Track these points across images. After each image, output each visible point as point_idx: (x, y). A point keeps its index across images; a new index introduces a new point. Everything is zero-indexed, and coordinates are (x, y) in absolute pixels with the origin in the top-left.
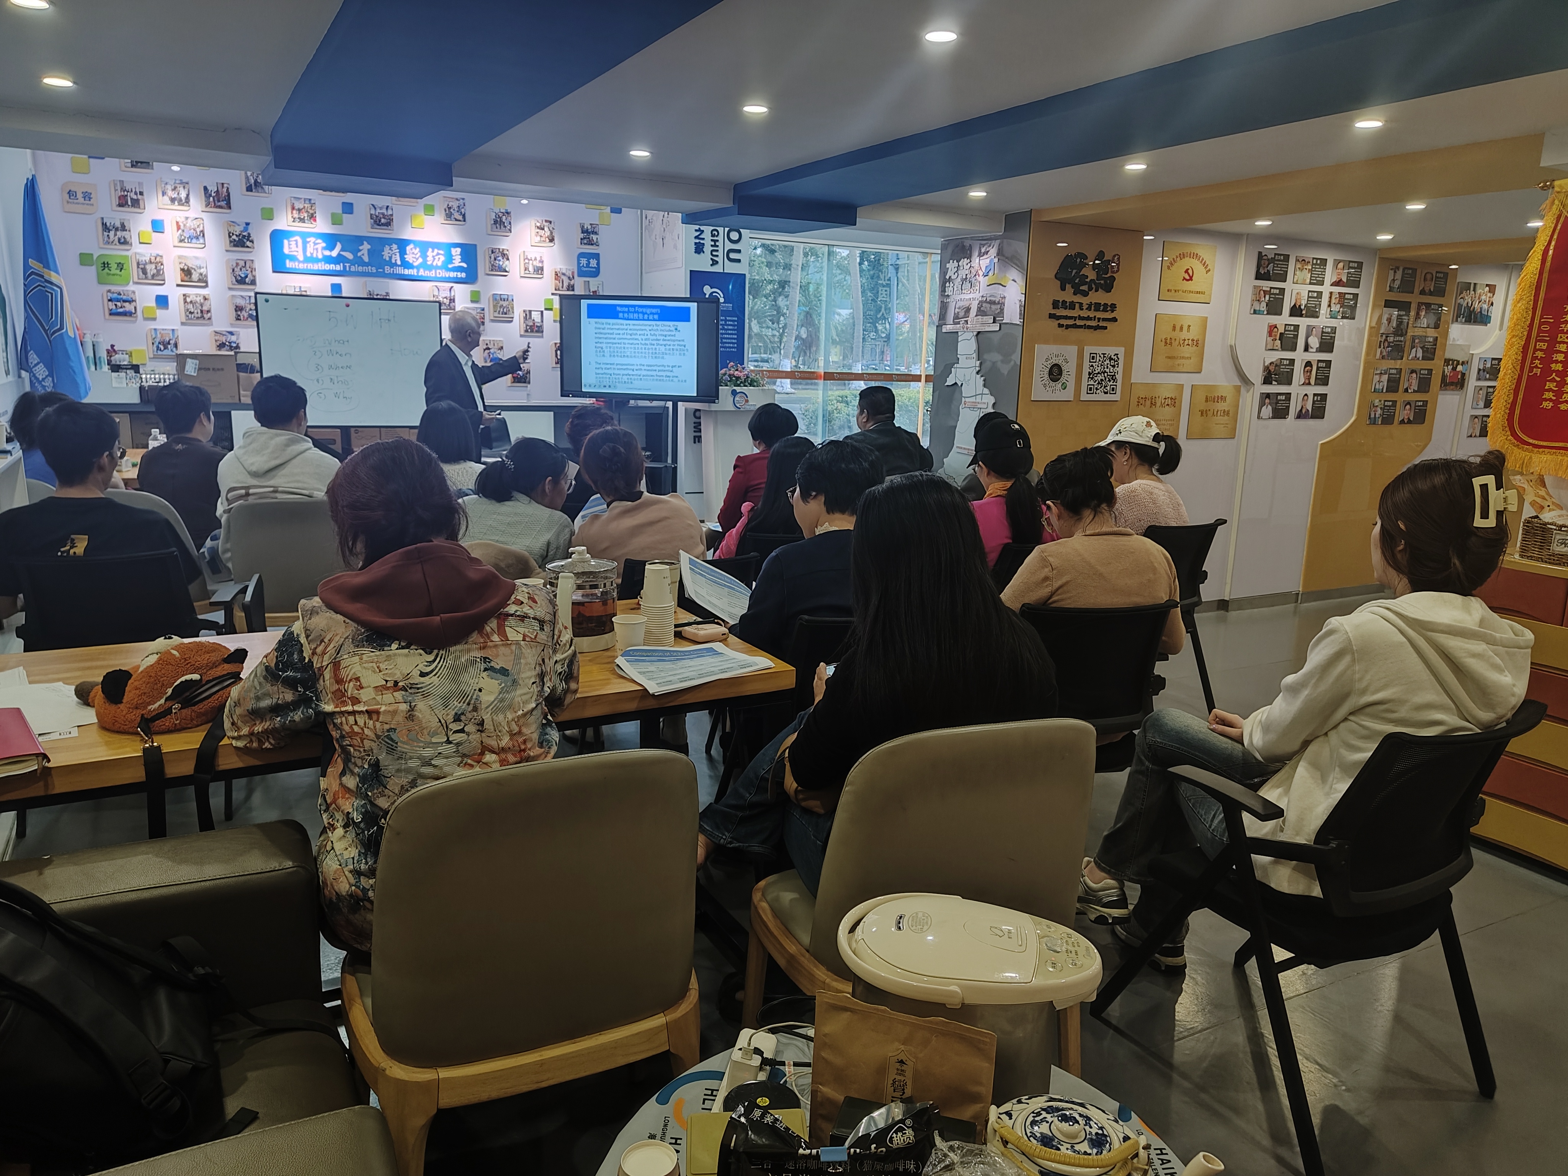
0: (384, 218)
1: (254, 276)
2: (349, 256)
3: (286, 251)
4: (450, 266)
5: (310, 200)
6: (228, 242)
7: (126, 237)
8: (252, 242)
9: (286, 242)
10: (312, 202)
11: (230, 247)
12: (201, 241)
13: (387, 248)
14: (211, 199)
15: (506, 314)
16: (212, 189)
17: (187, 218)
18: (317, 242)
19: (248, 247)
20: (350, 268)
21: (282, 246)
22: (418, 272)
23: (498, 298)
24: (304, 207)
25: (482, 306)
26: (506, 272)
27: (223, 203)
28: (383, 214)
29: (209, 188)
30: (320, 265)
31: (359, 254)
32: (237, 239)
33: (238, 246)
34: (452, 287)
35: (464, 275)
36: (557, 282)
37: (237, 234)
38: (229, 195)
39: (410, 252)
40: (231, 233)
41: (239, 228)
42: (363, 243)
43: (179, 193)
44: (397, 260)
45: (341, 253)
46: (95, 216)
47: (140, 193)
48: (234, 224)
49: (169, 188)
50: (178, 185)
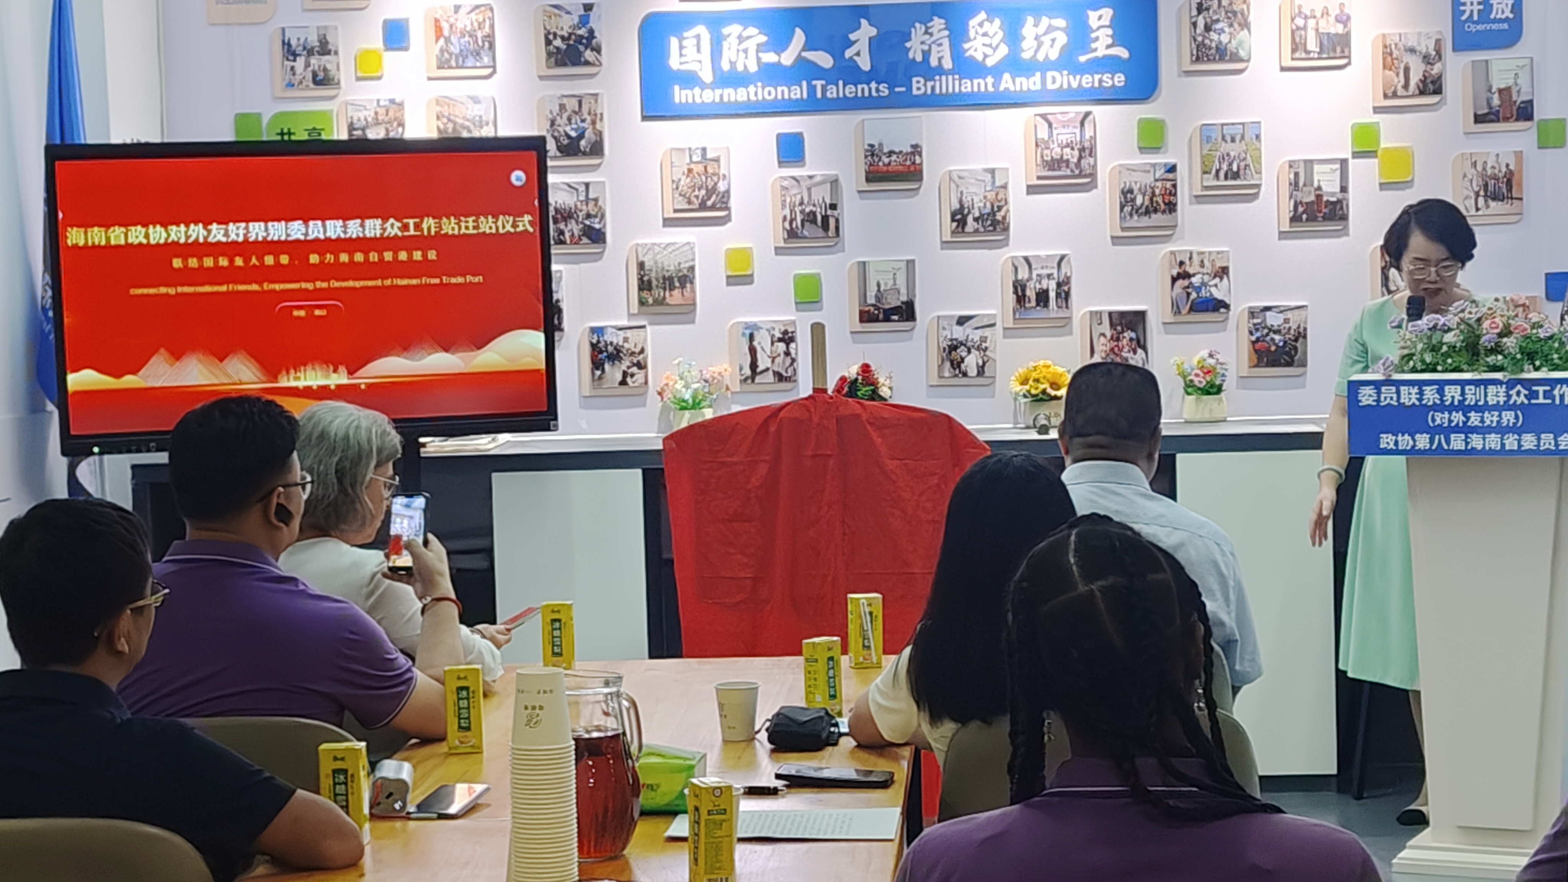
1: (600, 134)
4: (1083, 59)
6: (544, 55)
7: (329, 66)
8: (598, 50)
9: (674, 42)
11: (548, 67)
12: (486, 60)
13: (918, 32)
15: (1236, 175)
17: (457, 8)
19: (587, 63)
20: (824, 90)
21: (664, 54)
22: (995, 85)
23: (1216, 135)
25: (1172, 161)
26: (1241, 60)
30: (752, 89)
32: (564, 47)
33: (565, 65)
34: (1087, 114)
35: (1119, 79)
36: (1391, 74)
37: (563, 33)
39: (977, 33)
40: (550, 33)
41: (569, 20)
42: (859, 23)
44: (942, 57)
45: (804, 54)
46: (269, 27)
48: (558, 12)
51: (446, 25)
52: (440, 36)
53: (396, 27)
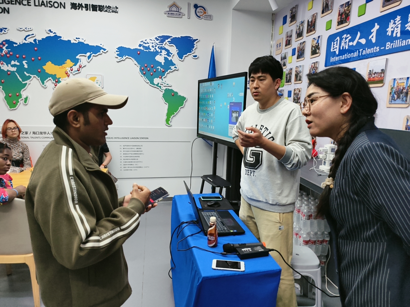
2: (363, 41)
3: (332, 50)
5: (349, 2)
6: (311, 52)
7: (285, 61)
8: (319, 49)
12: (303, 56)
14: (309, 27)
16: (310, 20)
17: (301, 43)
18: (347, 37)
19: (317, 53)
20: (362, 52)
21: (330, 47)
24: (345, 10)
27: (312, 28)
31: (370, 37)
32: (314, 49)
33: (314, 54)
37: (314, 46)
38: (315, 22)
40: (312, 46)
41: (316, 41)
42: (375, 25)
43: (300, 30)
44: (397, 32)
45: (359, 41)
46: (281, 54)
47: (291, 36)
48: (314, 40)
49: (298, 28)
50: (300, 25)
51: (299, 48)
52: (298, 51)
53: (294, 50)
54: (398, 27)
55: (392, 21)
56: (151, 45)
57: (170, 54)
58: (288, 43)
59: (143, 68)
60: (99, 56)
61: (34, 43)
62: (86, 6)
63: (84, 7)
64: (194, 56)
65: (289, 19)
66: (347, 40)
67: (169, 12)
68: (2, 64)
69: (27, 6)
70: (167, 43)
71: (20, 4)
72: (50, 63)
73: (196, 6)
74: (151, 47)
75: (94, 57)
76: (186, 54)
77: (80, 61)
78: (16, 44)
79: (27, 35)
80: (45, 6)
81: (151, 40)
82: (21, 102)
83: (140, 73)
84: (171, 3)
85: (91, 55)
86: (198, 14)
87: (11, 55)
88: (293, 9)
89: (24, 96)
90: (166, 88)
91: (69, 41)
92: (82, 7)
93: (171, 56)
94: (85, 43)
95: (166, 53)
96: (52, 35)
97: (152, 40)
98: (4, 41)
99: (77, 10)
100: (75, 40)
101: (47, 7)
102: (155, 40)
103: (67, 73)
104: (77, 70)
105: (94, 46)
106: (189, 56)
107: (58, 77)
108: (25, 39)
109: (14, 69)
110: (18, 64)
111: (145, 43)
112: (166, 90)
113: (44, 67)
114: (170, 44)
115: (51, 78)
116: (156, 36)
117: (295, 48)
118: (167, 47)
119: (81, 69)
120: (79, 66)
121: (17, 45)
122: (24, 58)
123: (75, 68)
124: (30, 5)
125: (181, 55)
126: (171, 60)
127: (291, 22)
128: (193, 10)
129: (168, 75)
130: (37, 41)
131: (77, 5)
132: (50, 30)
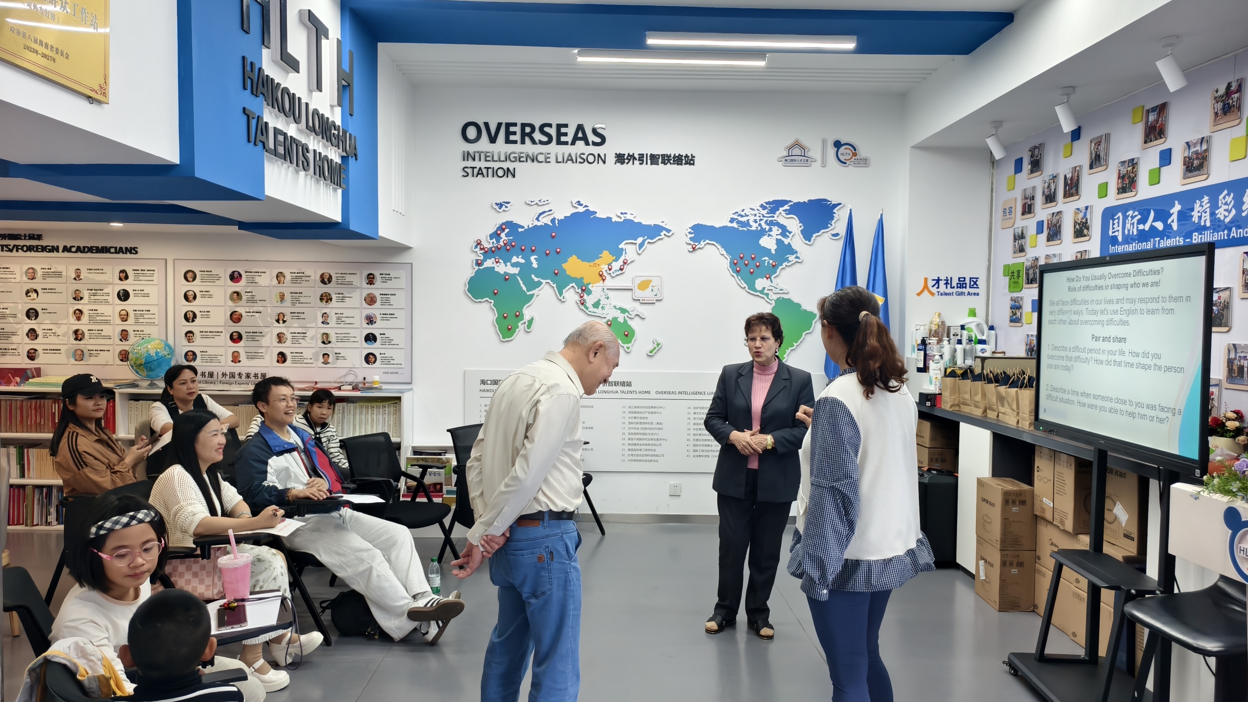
0: (1197, 158)
2: (1159, 226)
3: (1110, 234)
5: (1133, 159)
6: (1073, 233)
7: (1023, 244)
8: (1087, 229)
10: (1135, 162)
11: (1075, 239)
12: (1059, 237)
13: (1197, 207)
14: (1068, 187)
16: (1069, 176)
17: (1053, 214)
18: (1133, 215)
19: (1085, 236)
20: (1159, 242)
21: (1108, 229)
22: (1228, 235)
24: (1127, 171)
27: (1074, 190)
28: (1196, 153)
29: (1068, 176)
30: (1134, 245)
31: (1169, 221)
32: (1079, 228)
33: (1079, 237)
37: (1079, 222)
38: (1078, 180)
39: (1222, 203)
40: (1075, 222)
41: (1081, 215)
42: (1175, 204)
43: (1050, 190)
44: (1206, 220)
45: (1153, 224)
46: (1013, 229)
47: (1033, 198)
48: (1078, 212)
49: (1046, 185)
50: (1051, 181)
51: (1050, 222)
52: (1048, 227)
53: (1040, 224)
54: (1206, 212)
55: (1197, 201)
56: (752, 218)
57: (788, 234)
58: (1028, 209)
59: (735, 261)
60: (659, 242)
61: (551, 225)
62: (641, 156)
63: (636, 159)
64: (834, 235)
65: (1026, 166)
66: (1135, 220)
67: (787, 158)
68: (497, 262)
69: (544, 164)
70: (783, 214)
71: (533, 161)
72: (574, 257)
73: (838, 144)
74: (751, 223)
75: (649, 245)
76: (819, 232)
77: (626, 253)
78: (523, 227)
79: (541, 212)
80: (573, 162)
81: (752, 209)
82: (521, 327)
83: (730, 269)
84: (790, 142)
85: (644, 241)
86: (842, 158)
87: (513, 246)
88: (1034, 149)
89: (527, 318)
90: (779, 296)
91: (609, 219)
92: (635, 158)
93: (789, 237)
94: (636, 220)
95: (780, 231)
96: (581, 209)
97: (754, 210)
98: (503, 224)
99: (625, 164)
100: (619, 217)
101: (576, 162)
102: (760, 209)
103: (601, 276)
104: (618, 268)
105: (651, 225)
106: (826, 235)
107: (585, 281)
108: (537, 219)
109: (516, 270)
110: (523, 261)
111: (742, 216)
112: (778, 301)
113: (564, 266)
114: (787, 214)
115: (574, 284)
116: (763, 201)
117: (1043, 221)
118: (782, 220)
119: (625, 266)
120: (624, 262)
121: (523, 230)
122: (533, 251)
123: (616, 266)
124: (549, 162)
125: (807, 235)
126: (789, 243)
127: (1032, 172)
128: (832, 151)
129: (783, 272)
130: (557, 222)
131: (626, 157)
132: (579, 202)
